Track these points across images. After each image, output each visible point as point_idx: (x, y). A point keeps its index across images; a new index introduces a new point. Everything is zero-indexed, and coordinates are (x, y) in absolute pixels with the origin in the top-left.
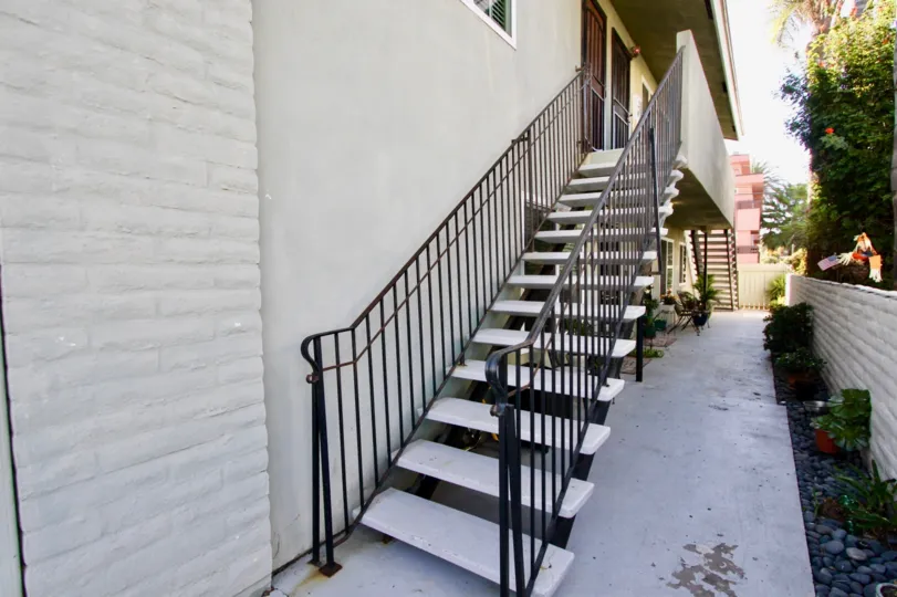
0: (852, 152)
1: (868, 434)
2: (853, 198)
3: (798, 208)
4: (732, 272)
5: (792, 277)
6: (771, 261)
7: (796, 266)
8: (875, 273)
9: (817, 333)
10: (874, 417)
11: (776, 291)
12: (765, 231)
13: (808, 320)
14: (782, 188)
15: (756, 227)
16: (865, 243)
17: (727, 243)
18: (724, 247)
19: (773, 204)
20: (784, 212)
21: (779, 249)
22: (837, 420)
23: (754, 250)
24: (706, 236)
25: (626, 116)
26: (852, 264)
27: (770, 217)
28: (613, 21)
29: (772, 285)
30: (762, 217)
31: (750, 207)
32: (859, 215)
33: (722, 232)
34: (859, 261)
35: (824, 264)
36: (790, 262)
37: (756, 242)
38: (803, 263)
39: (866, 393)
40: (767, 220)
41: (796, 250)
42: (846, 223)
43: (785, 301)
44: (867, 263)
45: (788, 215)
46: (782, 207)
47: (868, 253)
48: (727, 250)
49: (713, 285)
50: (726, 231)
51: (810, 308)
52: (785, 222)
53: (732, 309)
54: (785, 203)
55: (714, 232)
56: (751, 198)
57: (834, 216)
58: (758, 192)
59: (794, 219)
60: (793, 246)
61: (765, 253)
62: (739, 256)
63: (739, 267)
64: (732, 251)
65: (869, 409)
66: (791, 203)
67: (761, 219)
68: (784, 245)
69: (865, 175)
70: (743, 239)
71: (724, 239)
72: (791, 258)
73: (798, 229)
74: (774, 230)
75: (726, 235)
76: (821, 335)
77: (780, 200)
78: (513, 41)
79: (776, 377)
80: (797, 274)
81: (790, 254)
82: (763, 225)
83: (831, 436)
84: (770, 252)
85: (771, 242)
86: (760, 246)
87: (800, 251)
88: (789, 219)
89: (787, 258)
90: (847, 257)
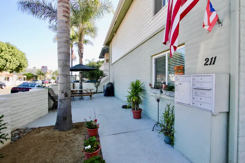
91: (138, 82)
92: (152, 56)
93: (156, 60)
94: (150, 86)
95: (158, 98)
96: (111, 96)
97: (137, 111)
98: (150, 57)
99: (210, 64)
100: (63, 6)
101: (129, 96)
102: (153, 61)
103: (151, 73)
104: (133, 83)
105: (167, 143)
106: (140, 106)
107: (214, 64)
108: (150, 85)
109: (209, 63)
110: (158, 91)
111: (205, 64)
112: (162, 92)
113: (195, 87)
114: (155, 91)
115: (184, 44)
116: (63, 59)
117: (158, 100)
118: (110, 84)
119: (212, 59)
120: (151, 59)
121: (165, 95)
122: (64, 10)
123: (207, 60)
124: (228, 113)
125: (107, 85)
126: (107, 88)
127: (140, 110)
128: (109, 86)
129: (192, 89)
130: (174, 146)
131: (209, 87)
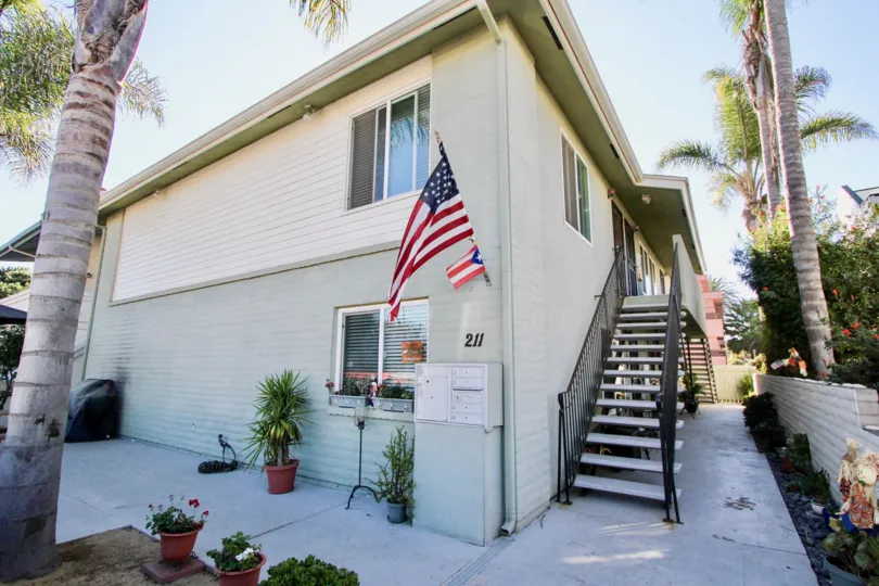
0: (781, 300)
1: (810, 459)
2: (786, 325)
3: (754, 319)
4: (709, 372)
5: (758, 376)
6: (737, 363)
7: (759, 367)
8: (803, 371)
9: (779, 413)
10: (811, 447)
11: (745, 387)
12: (728, 338)
13: (772, 404)
14: (739, 303)
15: (721, 335)
16: (796, 354)
17: (704, 349)
18: (702, 352)
19: (732, 315)
20: (742, 322)
21: (743, 353)
22: (792, 451)
23: (723, 354)
24: (688, 343)
25: (635, 268)
26: (789, 366)
27: (731, 326)
28: (625, 216)
29: (742, 383)
30: (725, 326)
31: (713, 318)
32: (791, 336)
33: (699, 340)
34: (794, 365)
35: (775, 366)
36: (754, 364)
37: (722, 346)
38: (764, 365)
39: (806, 436)
40: (729, 328)
41: (757, 354)
42: (784, 340)
43: (756, 392)
44: (798, 366)
45: (747, 324)
46: (740, 317)
47: (797, 360)
48: (704, 354)
49: (697, 382)
50: (702, 340)
51: (772, 396)
52: (744, 331)
53: (713, 402)
54: (742, 315)
55: (693, 340)
56: (714, 311)
57: (776, 336)
58: (718, 306)
59: (752, 328)
60: (754, 351)
61: (732, 357)
62: (713, 358)
63: (714, 368)
64: (707, 355)
65: (808, 443)
66: (748, 314)
67: (725, 328)
68: (746, 349)
69: (790, 313)
70: (714, 345)
71: (701, 346)
72: (754, 361)
73: (757, 337)
74: (736, 336)
75: (702, 342)
76: (781, 413)
77: (738, 312)
78: (591, 245)
79: (756, 441)
80: (760, 373)
81: (752, 357)
82: (727, 332)
83: (792, 460)
84: (736, 355)
85: (735, 346)
86: (726, 349)
87: (761, 355)
88: (747, 328)
89: (750, 361)
90: (786, 362)
91: (288, 377)
92: (338, 308)
93: (348, 318)
94: (327, 389)
95: (361, 420)
96: (100, 437)
97: (287, 467)
98: (332, 308)
99: (475, 345)
100: (94, 124)
101: (258, 423)
102: (341, 321)
103: (333, 353)
104: (272, 381)
105: (393, 522)
106: (294, 452)
107: (480, 345)
108: (330, 386)
109: (472, 342)
110: (360, 401)
111: (467, 345)
112: (369, 402)
113: (458, 385)
114: (347, 400)
115: (427, 298)
116: (65, 296)
117: (361, 425)
118: (106, 386)
119: (477, 337)
120: (335, 314)
121: (381, 409)
122: (95, 136)
123: (469, 336)
124: (502, 427)
125: (89, 390)
126: (89, 403)
127: (295, 462)
128: (100, 393)
129: (450, 391)
130: (414, 520)
131: (479, 387)
